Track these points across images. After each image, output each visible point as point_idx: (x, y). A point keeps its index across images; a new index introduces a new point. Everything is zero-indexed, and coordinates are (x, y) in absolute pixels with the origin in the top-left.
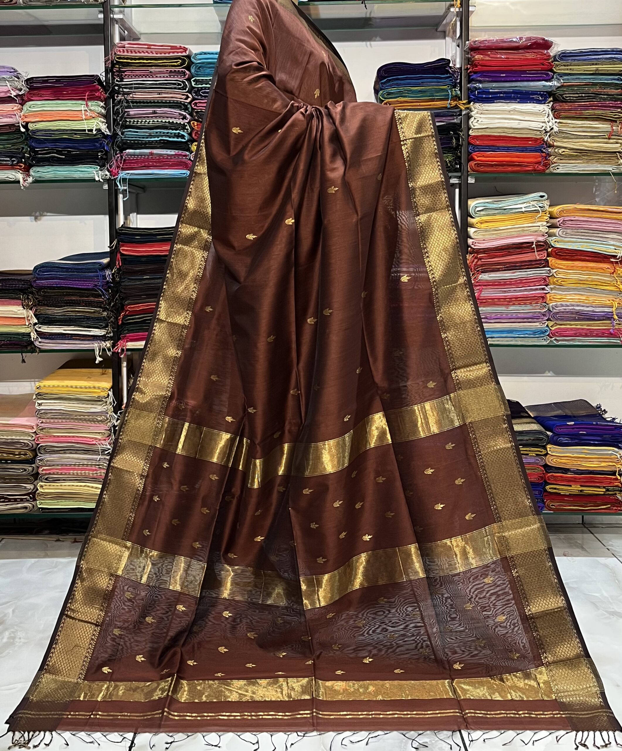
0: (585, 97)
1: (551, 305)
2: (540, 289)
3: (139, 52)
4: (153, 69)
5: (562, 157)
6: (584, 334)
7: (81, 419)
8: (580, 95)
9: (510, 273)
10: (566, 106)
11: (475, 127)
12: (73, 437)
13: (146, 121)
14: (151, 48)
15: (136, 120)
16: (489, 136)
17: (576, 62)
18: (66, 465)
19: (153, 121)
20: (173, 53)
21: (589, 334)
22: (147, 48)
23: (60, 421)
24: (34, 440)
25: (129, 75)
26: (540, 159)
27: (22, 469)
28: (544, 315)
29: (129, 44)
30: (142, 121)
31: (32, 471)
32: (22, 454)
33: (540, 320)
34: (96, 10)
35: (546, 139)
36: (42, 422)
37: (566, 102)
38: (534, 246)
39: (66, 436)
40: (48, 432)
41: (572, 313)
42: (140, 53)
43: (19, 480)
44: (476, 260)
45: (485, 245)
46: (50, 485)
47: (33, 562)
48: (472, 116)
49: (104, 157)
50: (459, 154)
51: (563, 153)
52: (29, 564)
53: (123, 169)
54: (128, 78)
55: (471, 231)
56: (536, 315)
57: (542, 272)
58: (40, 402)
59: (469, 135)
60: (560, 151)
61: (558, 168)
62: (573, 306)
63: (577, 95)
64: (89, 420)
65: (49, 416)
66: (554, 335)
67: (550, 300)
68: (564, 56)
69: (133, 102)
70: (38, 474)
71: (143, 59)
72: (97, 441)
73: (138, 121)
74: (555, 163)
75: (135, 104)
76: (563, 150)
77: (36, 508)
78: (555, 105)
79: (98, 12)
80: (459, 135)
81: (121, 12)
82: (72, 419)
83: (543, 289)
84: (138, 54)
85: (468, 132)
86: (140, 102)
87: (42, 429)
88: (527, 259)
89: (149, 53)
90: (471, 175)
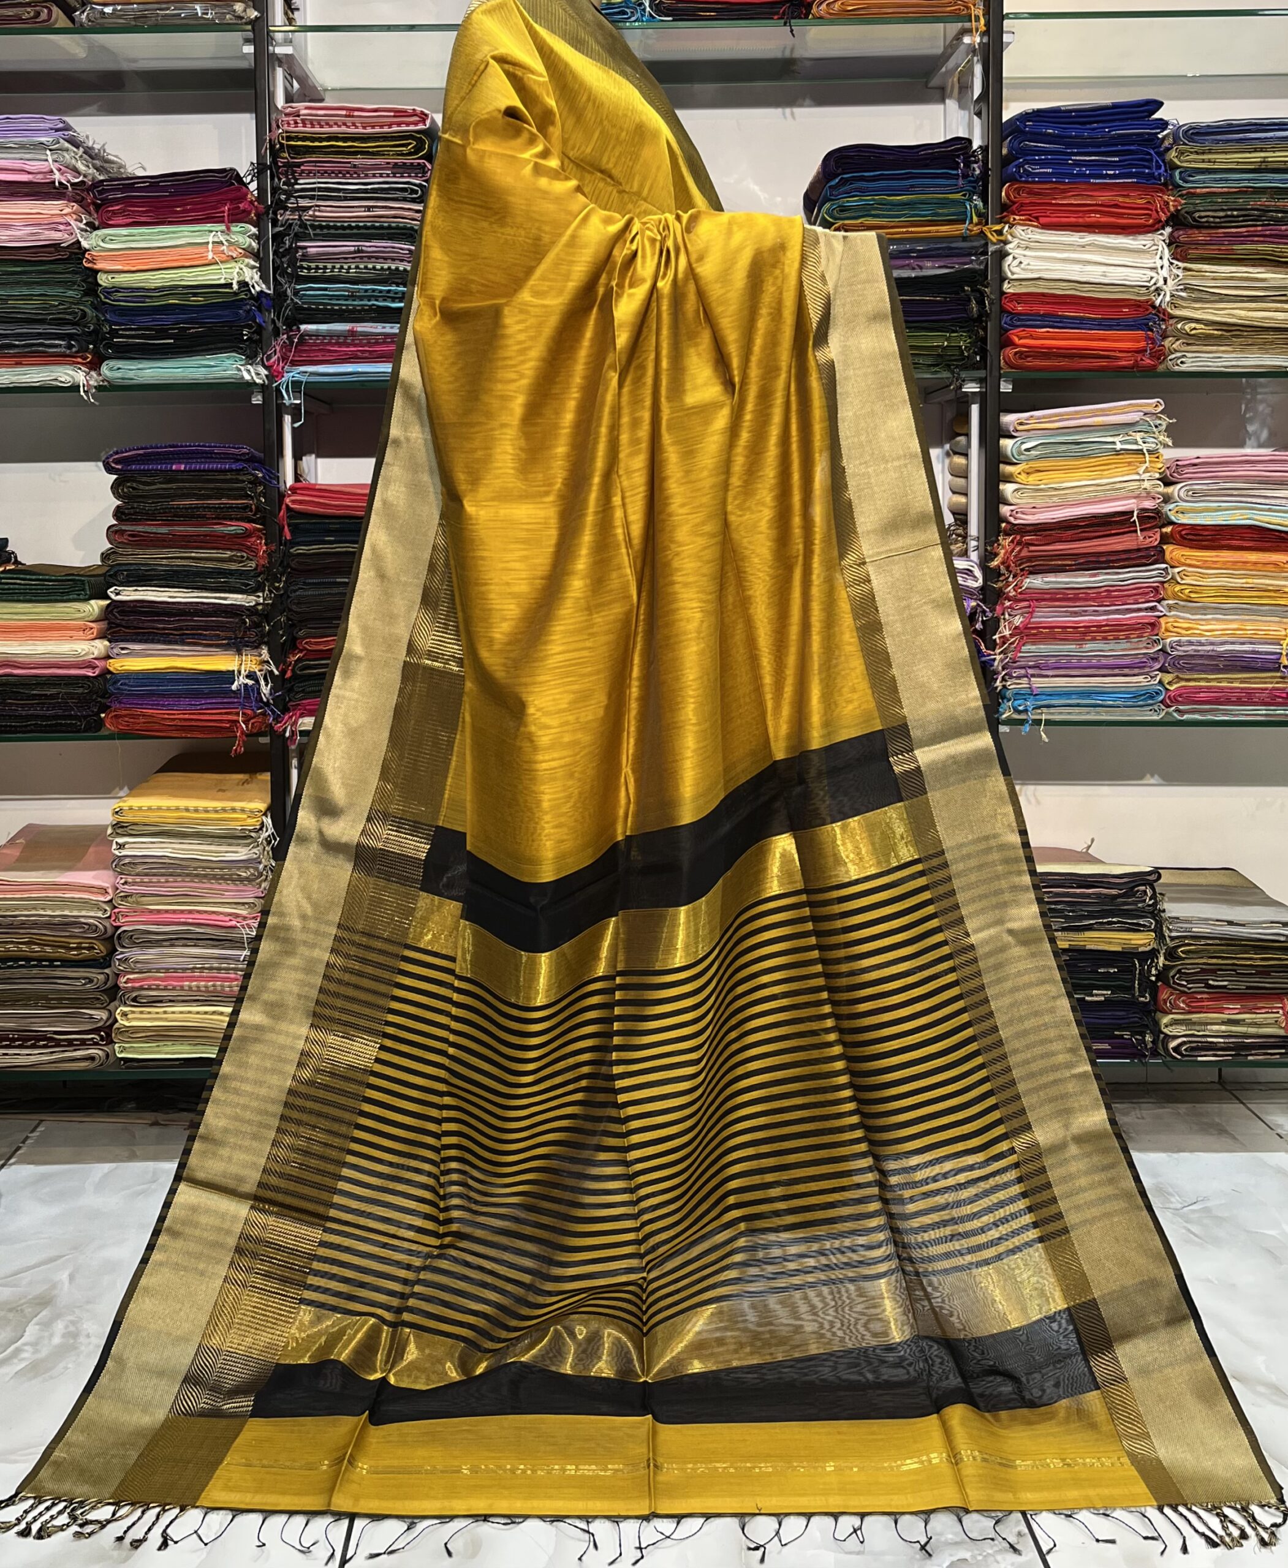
0: (1238, 216)
1: (1168, 641)
2: (1146, 609)
3: (327, 124)
4: (358, 161)
5: (1192, 339)
6: (1234, 699)
7: (205, 876)
8: (1229, 213)
9: (1085, 576)
10: (1200, 236)
11: (1015, 277)
12: (190, 912)
13: (342, 268)
14: (353, 116)
15: (321, 265)
16: (1043, 295)
17: (1221, 146)
18: (176, 970)
19: (357, 267)
20: (399, 124)
21: (1247, 698)
22: (346, 116)
23: (163, 879)
24: (109, 917)
25: (310, 172)
26: (1143, 344)
27: (84, 978)
28: (1155, 659)
29: (307, 108)
30: (334, 267)
31: (106, 983)
32: (84, 948)
33: (1147, 670)
34: (238, 36)
35: (1157, 303)
36: (126, 883)
37: (1199, 226)
38: (1135, 518)
39: (174, 911)
40: (138, 903)
41: (1211, 657)
42: (331, 126)
43: (80, 1001)
44: (1018, 549)
45: (1037, 517)
46: (141, 1012)
47: (106, 1171)
48: (1009, 254)
49: (256, 337)
50: (981, 333)
51: (1193, 332)
52: (100, 1175)
53: (294, 363)
54: (308, 176)
55: (1007, 489)
56: (1137, 661)
57: (1149, 574)
58: (121, 840)
59: (1003, 293)
60: (1187, 327)
61: (1182, 363)
62: (1212, 644)
63: (1222, 214)
64: (223, 878)
65: (140, 869)
66: (1174, 700)
67: (1167, 630)
68: (1197, 134)
69: (313, 227)
70: (116, 987)
71: (337, 139)
72: (239, 919)
73: (325, 268)
74: (1176, 351)
75: (318, 231)
76: (1193, 325)
77: (111, 1059)
78: (1176, 234)
79: (241, 41)
80: (982, 294)
81: (288, 42)
82: (188, 875)
83: (1153, 609)
84: (326, 129)
85: (1001, 286)
86: (328, 227)
87: (126, 897)
88: (1120, 547)
89: (348, 127)
90: (1006, 375)
